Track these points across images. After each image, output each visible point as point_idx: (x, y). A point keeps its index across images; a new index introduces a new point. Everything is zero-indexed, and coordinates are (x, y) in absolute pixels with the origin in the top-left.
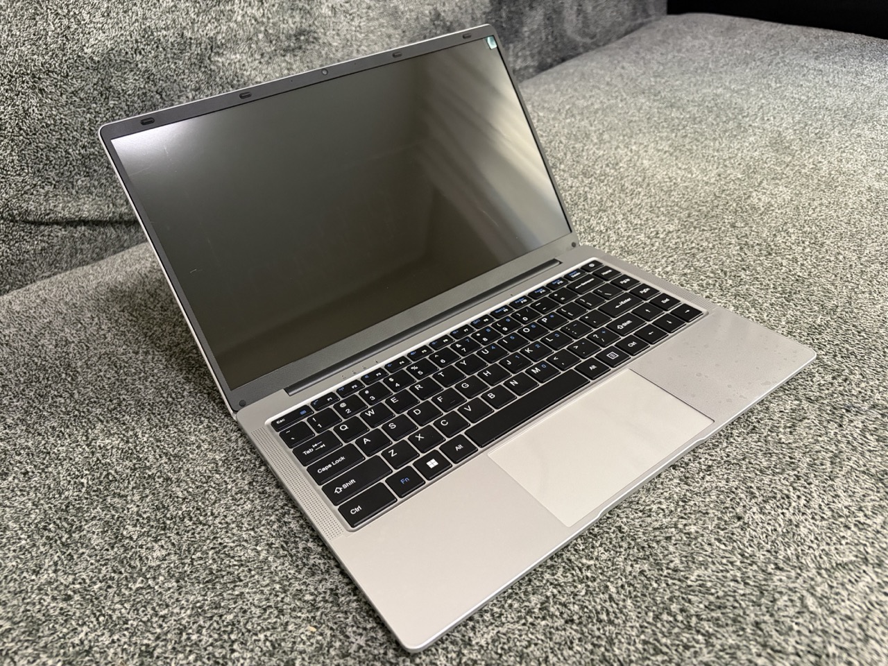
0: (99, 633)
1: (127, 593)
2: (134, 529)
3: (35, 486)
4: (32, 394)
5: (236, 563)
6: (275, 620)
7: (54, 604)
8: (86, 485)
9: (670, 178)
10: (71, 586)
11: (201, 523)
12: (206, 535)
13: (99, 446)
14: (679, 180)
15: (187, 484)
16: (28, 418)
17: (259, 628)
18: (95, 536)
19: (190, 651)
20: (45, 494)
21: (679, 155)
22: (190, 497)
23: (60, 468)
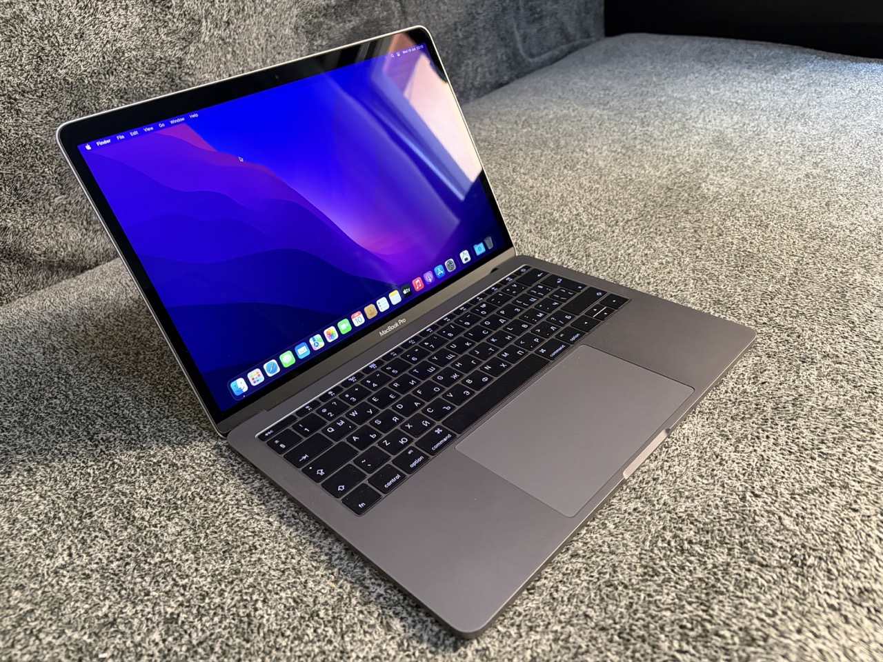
0: (122, 605)
1: (147, 567)
2: (145, 511)
3: (41, 480)
4: (26, 398)
5: (250, 534)
6: (293, 580)
7: (73, 584)
8: (92, 475)
9: (625, 175)
10: (88, 567)
11: (212, 501)
12: (218, 511)
13: (102, 439)
14: (634, 176)
15: (193, 468)
16: (25, 420)
17: (279, 588)
18: (107, 520)
19: (215, 614)
20: (52, 487)
21: (631, 155)
22: (197, 480)
23: (64, 462)
